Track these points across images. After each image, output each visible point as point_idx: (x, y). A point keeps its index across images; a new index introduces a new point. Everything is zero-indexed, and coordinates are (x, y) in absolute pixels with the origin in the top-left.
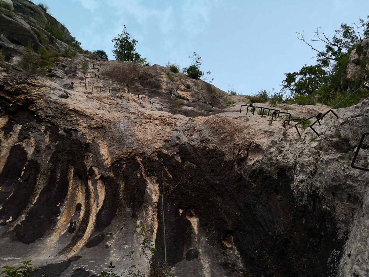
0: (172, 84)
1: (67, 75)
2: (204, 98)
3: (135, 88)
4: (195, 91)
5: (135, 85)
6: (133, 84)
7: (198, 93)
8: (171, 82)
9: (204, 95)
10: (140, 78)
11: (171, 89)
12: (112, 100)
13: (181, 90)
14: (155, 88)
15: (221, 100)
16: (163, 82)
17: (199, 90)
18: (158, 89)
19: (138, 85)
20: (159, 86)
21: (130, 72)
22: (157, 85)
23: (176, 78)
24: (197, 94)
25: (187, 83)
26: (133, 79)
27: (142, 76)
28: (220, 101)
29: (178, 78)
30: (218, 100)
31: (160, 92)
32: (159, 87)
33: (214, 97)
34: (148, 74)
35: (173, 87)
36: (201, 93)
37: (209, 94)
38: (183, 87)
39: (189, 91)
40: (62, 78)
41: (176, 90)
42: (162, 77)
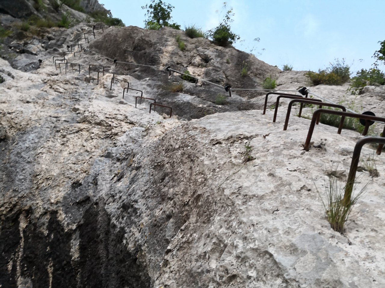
0: (180, 56)
1: (46, 50)
2: (227, 77)
3: (126, 65)
4: (214, 66)
5: (127, 60)
6: (125, 59)
7: (219, 69)
8: (181, 53)
9: (228, 73)
10: (135, 48)
11: (178, 64)
12: (72, 84)
13: (193, 65)
14: (149, 63)
15: (257, 80)
16: (165, 53)
17: (222, 64)
18: (154, 65)
19: (131, 60)
20: (155, 59)
21: (124, 40)
22: (152, 57)
23: (190, 46)
24: (217, 71)
25: (206, 53)
26: (125, 51)
27: (138, 45)
28: (255, 82)
29: (193, 46)
30: (252, 80)
31: (156, 69)
32: (154, 61)
33: (245, 76)
34: (146, 41)
35: (182, 61)
36: (224, 68)
37: (237, 71)
38: (197, 60)
39: (206, 66)
40: (36, 55)
41: (185, 65)
42: (166, 46)
